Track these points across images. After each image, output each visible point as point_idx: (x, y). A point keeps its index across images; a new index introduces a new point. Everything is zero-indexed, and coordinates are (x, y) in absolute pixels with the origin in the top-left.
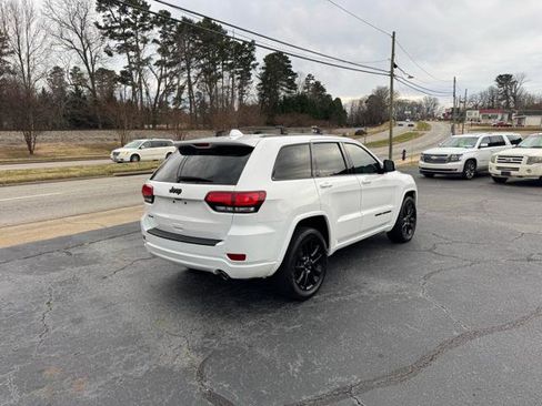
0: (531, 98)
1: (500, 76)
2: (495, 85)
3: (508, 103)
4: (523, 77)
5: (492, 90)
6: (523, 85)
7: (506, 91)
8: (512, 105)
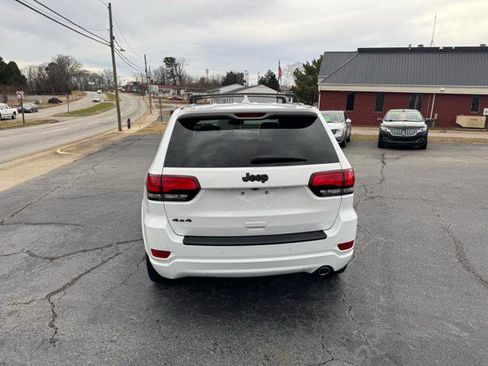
0: (190, 79)
1: (167, 58)
2: (164, 65)
3: (175, 81)
4: (184, 60)
5: (162, 69)
6: (185, 68)
7: (172, 71)
8: (178, 83)
